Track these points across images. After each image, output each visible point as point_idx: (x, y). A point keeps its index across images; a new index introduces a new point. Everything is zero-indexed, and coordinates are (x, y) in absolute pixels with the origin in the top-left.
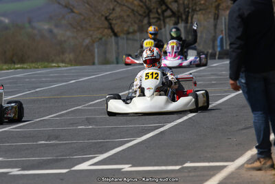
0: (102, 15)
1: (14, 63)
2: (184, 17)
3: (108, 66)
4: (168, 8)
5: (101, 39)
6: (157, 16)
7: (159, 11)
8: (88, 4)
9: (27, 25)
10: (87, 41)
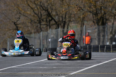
0: (13, 22)
2: (62, 24)
4: (52, 19)
6: (46, 23)
7: (48, 20)
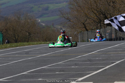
1: (47, 41)
3: (84, 43)
5: (81, 32)
8: (76, 18)
9: (52, 26)
10: (76, 33)
